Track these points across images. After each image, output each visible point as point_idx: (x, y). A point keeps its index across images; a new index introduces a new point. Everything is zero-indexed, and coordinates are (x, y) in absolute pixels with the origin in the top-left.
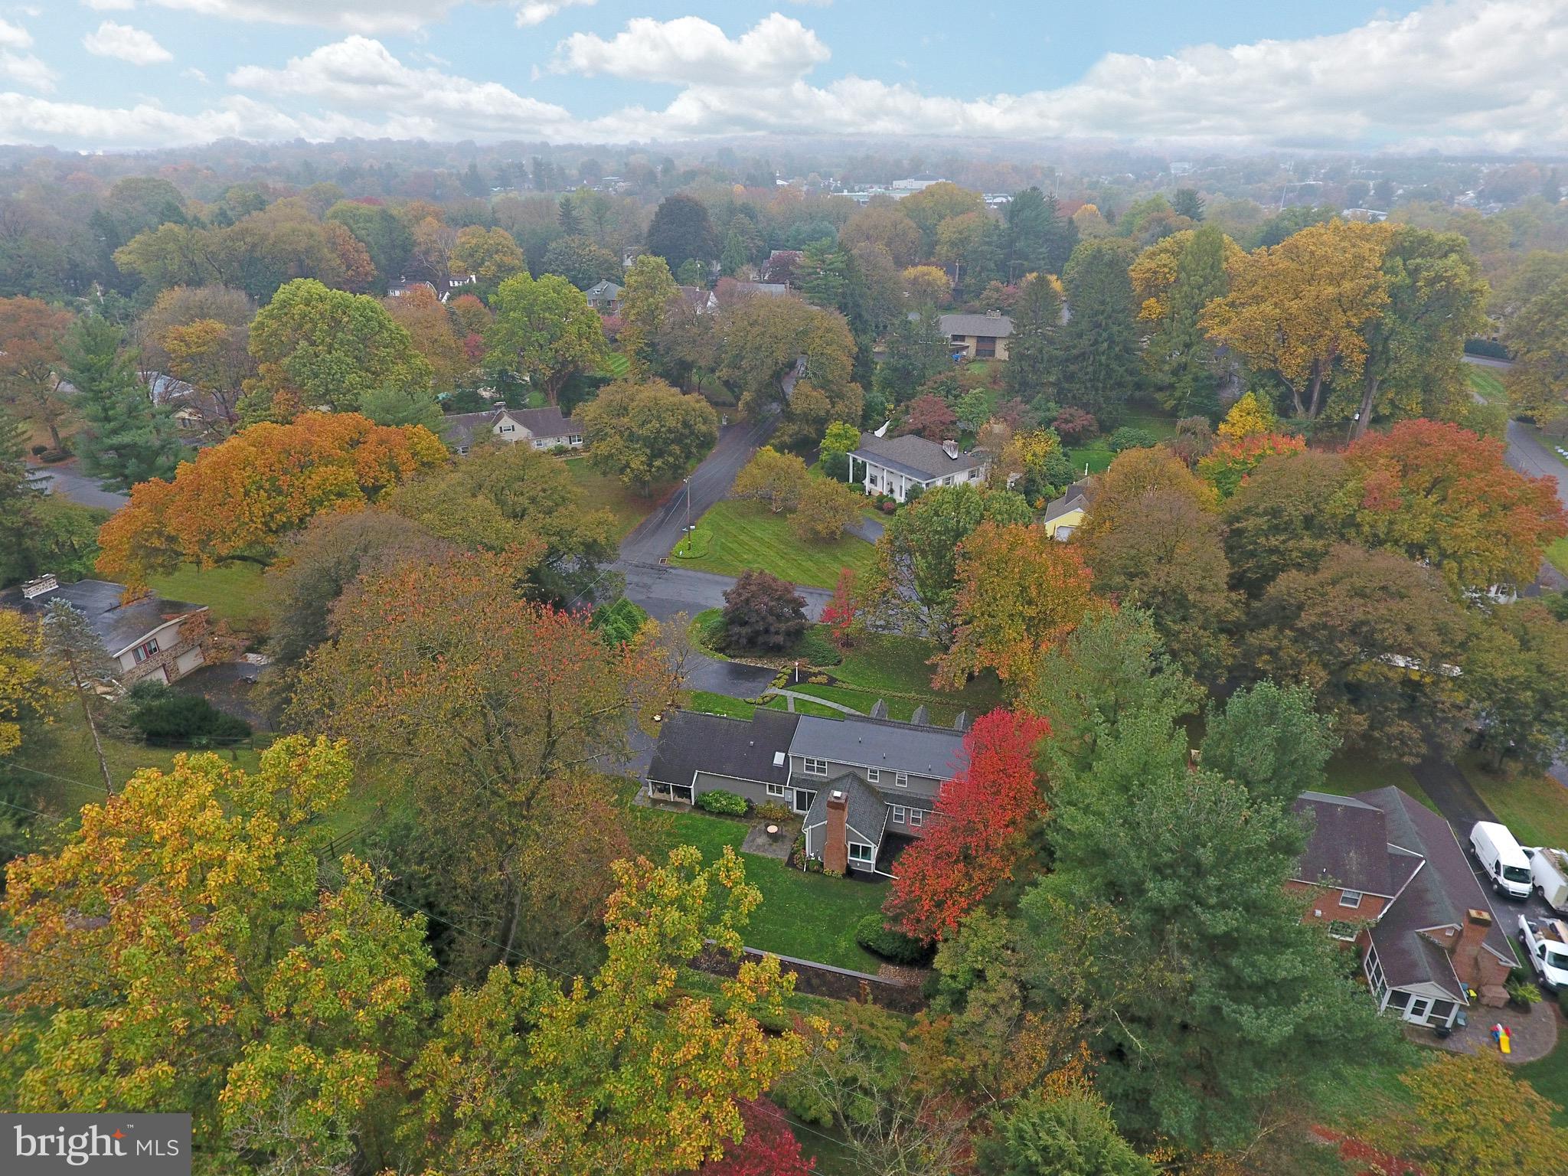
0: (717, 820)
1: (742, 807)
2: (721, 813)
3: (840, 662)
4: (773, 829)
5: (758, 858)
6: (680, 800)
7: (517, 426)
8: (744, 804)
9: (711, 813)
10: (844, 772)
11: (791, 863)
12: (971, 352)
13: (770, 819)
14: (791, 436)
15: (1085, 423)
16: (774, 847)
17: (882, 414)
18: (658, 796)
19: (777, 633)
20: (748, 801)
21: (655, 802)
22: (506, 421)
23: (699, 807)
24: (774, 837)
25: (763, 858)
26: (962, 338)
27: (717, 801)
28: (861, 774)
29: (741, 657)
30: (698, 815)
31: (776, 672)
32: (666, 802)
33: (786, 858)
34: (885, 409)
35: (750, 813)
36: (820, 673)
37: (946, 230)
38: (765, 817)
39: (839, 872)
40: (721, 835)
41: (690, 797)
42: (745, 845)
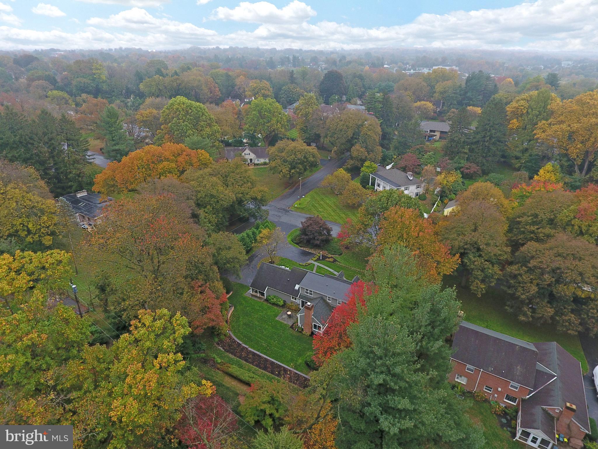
0: (271, 306)
1: (281, 303)
2: (274, 304)
3: (341, 254)
4: (289, 313)
5: (282, 323)
6: (261, 296)
7: (251, 153)
8: (282, 302)
9: (270, 303)
10: (319, 296)
11: (292, 327)
12: (437, 138)
14: (351, 165)
15: (475, 170)
16: (288, 320)
17: (391, 160)
18: (254, 294)
19: (318, 240)
20: (284, 301)
21: (252, 295)
22: (247, 151)
23: (267, 300)
24: (289, 316)
25: (283, 323)
26: (434, 131)
27: (273, 299)
28: (325, 298)
29: (304, 247)
30: (265, 303)
31: (315, 255)
32: (256, 296)
33: (291, 325)
34: (393, 157)
35: (283, 306)
36: (332, 257)
37: (439, 88)
38: (289, 308)
39: (309, 333)
40: (271, 312)
41: (264, 296)
42: (278, 317)
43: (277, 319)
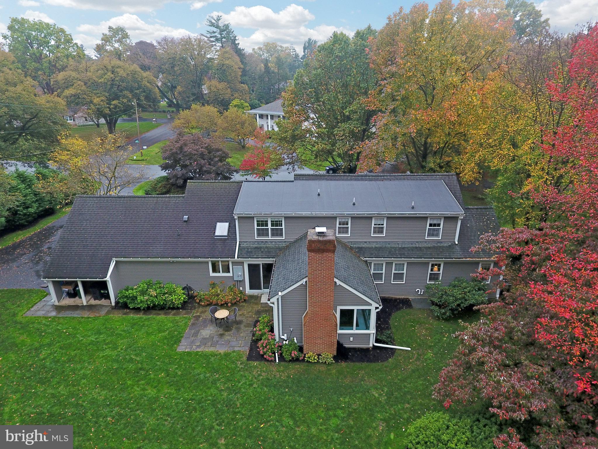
0: (145, 317)
1: (179, 297)
2: (151, 308)
4: (222, 314)
5: (206, 356)
6: (94, 301)
8: (180, 291)
9: (137, 310)
11: (255, 354)
13: (217, 304)
16: (227, 337)
20: (187, 289)
23: (121, 305)
24: (225, 324)
25: (214, 355)
27: (143, 293)
30: (117, 316)
32: (76, 308)
33: (247, 349)
35: (190, 302)
38: (210, 304)
39: (329, 355)
40: (148, 334)
41: (107, 297)
42: (184, 342)
43: (183, 347)
